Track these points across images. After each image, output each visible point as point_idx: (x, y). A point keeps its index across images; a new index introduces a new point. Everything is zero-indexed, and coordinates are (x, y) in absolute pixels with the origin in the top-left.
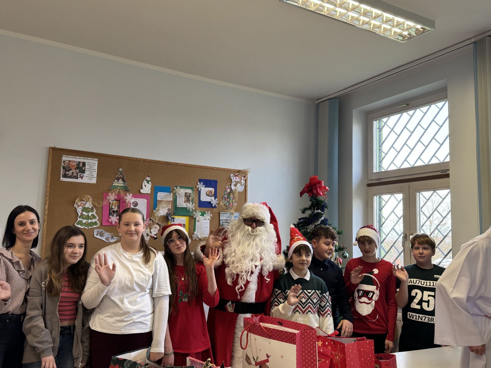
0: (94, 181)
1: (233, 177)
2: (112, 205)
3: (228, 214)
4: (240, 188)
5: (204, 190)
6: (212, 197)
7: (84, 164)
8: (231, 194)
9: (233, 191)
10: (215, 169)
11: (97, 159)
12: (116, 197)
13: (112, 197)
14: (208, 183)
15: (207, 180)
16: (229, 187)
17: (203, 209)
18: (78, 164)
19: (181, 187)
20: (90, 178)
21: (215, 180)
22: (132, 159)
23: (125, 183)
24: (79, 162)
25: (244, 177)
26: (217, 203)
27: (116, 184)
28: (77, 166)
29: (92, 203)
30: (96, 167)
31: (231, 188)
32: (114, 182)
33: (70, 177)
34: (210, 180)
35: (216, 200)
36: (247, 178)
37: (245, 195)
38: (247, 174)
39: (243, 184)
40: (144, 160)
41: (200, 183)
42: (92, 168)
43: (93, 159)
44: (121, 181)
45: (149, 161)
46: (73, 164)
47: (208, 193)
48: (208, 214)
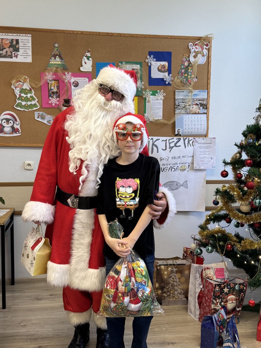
0: (29, 60)
1: (192, 46)
2: (51, 86)
3: (185, 93)
4: (201, 60)
5: (155, 65)
6: (165, 73)
7: (17, 41)
8: (189, 68)
9: (191, 63)
10: (168, 37)
11: (31, 35)
12: (54, 77)
13: (49, 76)
14: (159, 56)
15: (158, 52)
16: (187, 59)
17: (154, 88)
18: (11, 42)
19: (127, 63)
20: (25, 57)
21: (169, 51)
22: (68, 32)
23: (62, 61)
24: (12, 40)
25: (207, 45)
26: (172, 79)
27: (53, 62)
28: (10, 44)
29: (29, 83)
30: (30, 44)
31: (189, 60)
32: (50, 60)
33: (5, 57)
34: (163, 52)
35: (170, 76)
36: (211, 46)
37: (207, 68)
38: (211, 41)
39: (205, 55)
40: (82, 33)
41: (150, 56)
42: (26, 45)
43: (27, 35)
44: (58, 59)
45: (88, 33)
46: (6, 42)
47: (160, 68)
48: (160, 93)
